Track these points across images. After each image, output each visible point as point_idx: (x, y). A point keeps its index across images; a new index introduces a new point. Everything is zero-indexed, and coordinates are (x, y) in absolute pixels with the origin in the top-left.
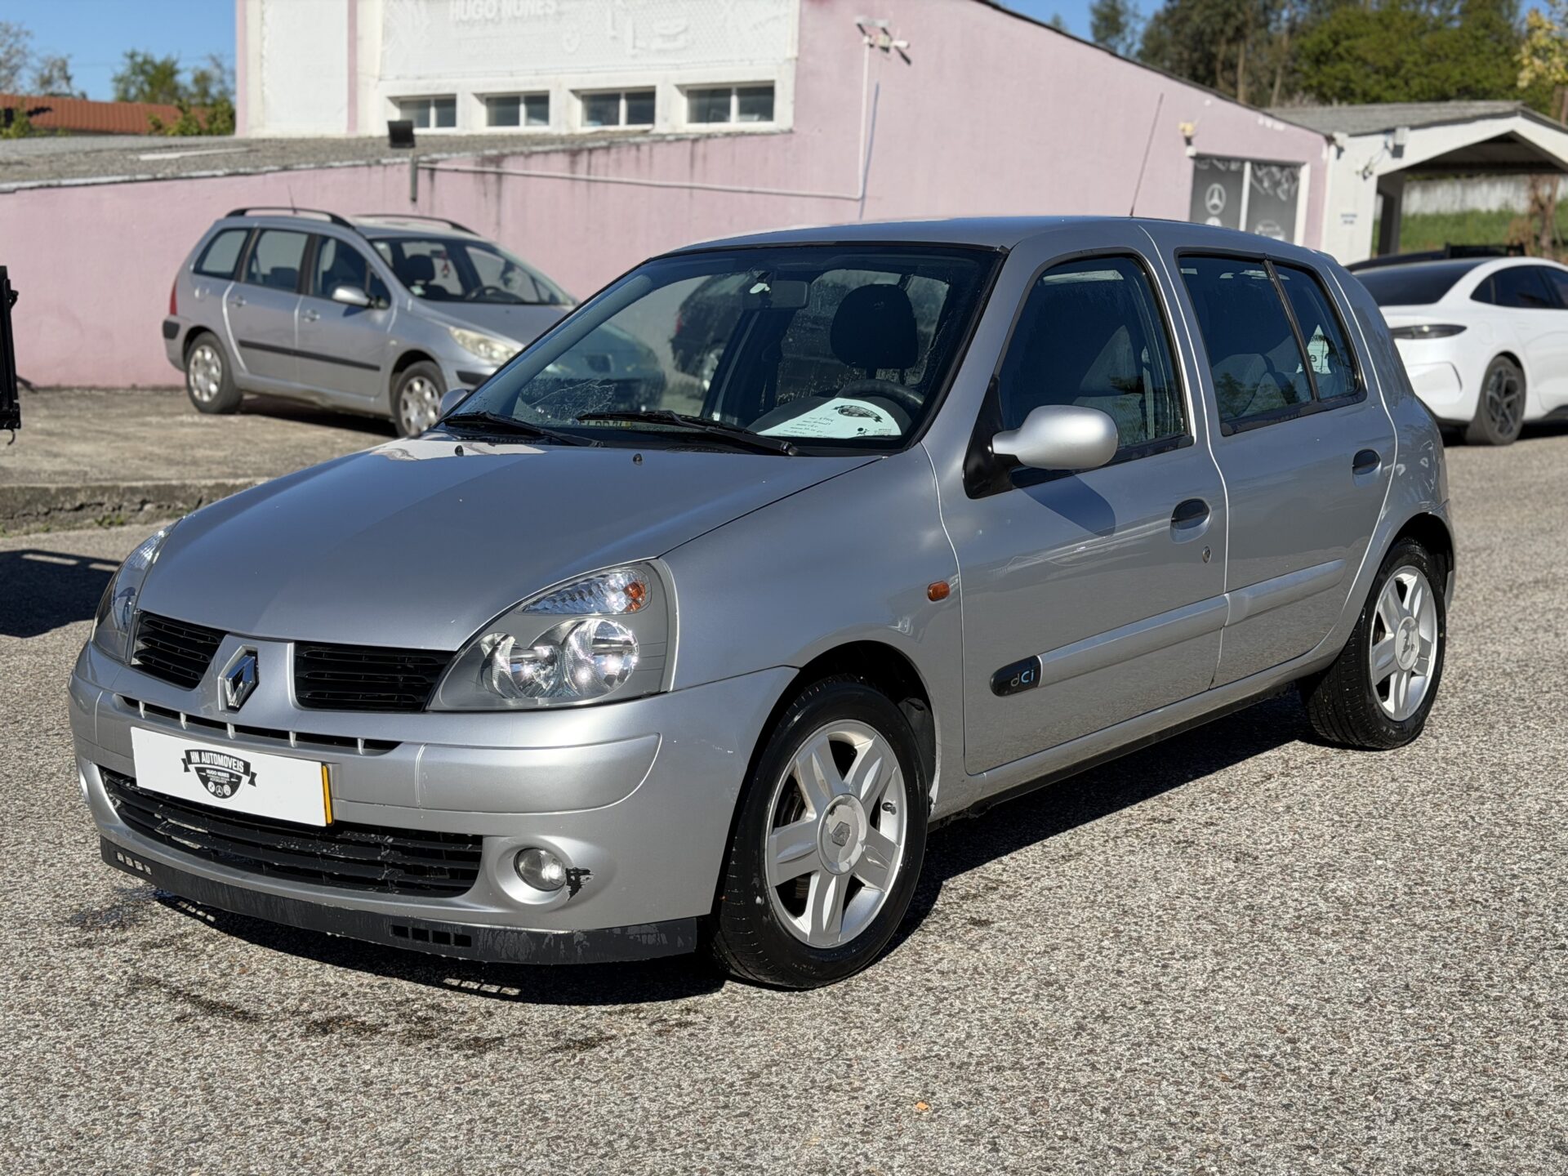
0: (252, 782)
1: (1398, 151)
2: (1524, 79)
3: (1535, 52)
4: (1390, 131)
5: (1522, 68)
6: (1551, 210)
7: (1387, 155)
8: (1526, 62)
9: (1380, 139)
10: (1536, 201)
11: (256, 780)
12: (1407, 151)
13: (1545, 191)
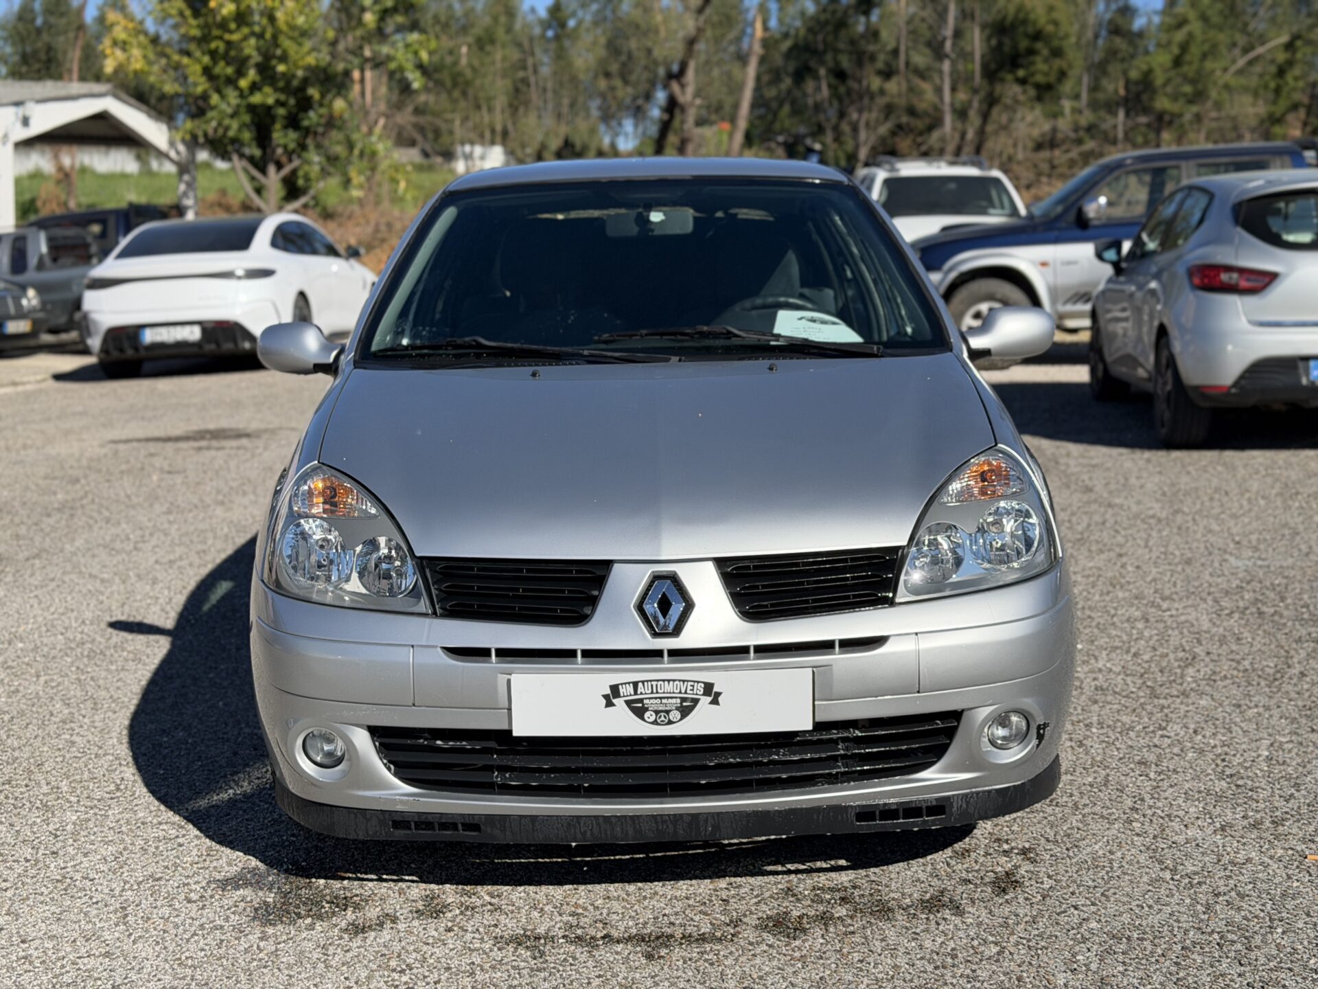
0: (715, 702)
1: (26, 122)
2: (109, 66)
3: (115, 43)
4: (18, 104)
5: (105, 56)
6: (74, 176)
7: (19, 125)
8: (108, 51)
9: (11, 110)
10: (60, 169)
11: (720, 699)
12: (32, 122)
13: (66, 161)
